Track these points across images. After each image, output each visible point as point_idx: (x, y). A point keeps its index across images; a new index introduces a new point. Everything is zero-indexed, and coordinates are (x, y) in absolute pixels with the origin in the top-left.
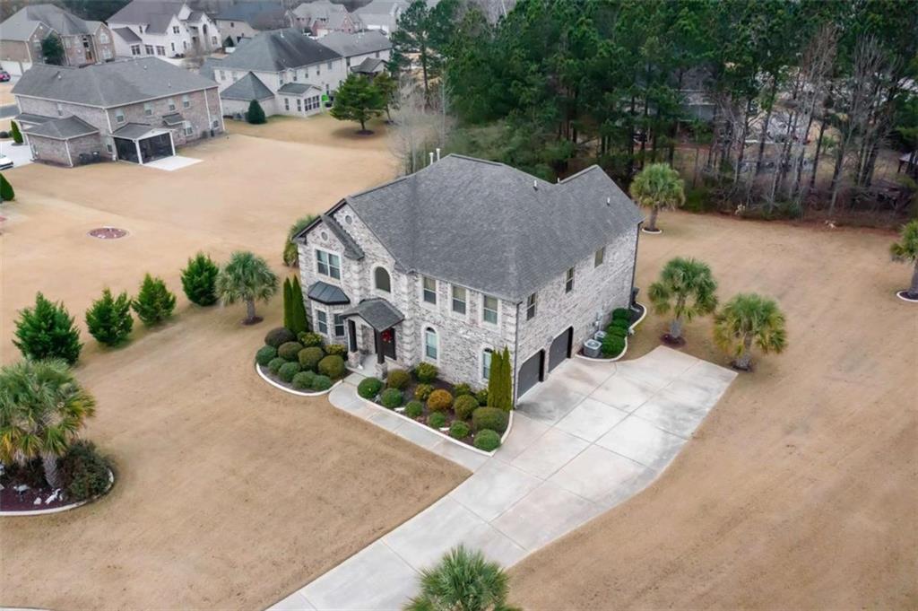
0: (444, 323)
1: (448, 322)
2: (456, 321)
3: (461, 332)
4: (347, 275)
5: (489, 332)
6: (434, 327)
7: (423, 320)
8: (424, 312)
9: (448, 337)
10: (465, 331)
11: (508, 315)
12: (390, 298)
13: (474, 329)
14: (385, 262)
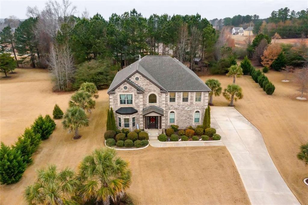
0: (179, 108)
1: (181, 106)
2: (184, 105)
3: (186, 108)
4: (137, 101)
5: (198, 105)
6: (174, 111)
7: (169, 109)
8: (170, 106)
9: (180, 113)
10: (188, 108)
11: (206, 97)
12: (156, 105)
13: (192, 106)
14: (155, 91)
